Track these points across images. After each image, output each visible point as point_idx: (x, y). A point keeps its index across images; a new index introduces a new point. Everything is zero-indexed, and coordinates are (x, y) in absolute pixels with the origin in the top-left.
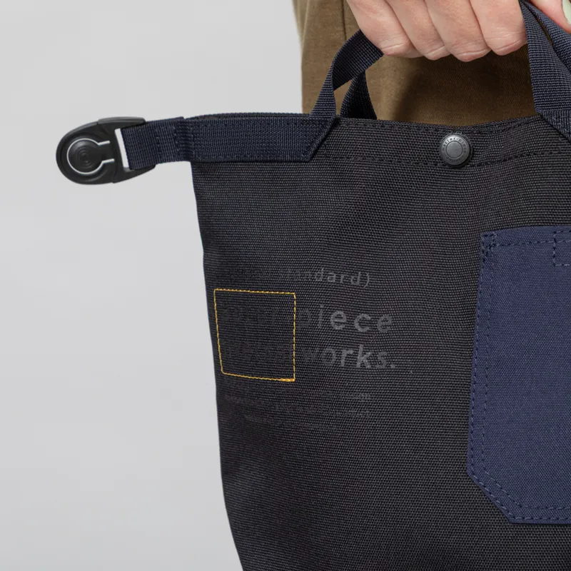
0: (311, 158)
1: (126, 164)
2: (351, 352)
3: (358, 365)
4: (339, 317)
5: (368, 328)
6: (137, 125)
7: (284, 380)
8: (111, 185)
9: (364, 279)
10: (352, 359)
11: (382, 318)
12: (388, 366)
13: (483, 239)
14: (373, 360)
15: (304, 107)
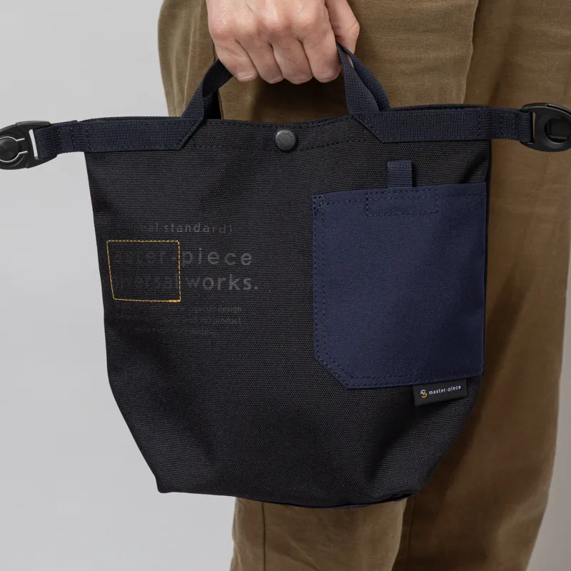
0: (183, 147)
1: (36, 154)
2: (224, 279)
3: (231, 288)
4: (214, 256)
5: (234, 263)
6: (45, 127)
7: (170, 301)
8: (25, 170)
9: (228, 230)
10: (225, 284)
11: (244, 255)
12: (253, 288)
13: (314, 200)
14: (241, 284)
15: (169, 112)
